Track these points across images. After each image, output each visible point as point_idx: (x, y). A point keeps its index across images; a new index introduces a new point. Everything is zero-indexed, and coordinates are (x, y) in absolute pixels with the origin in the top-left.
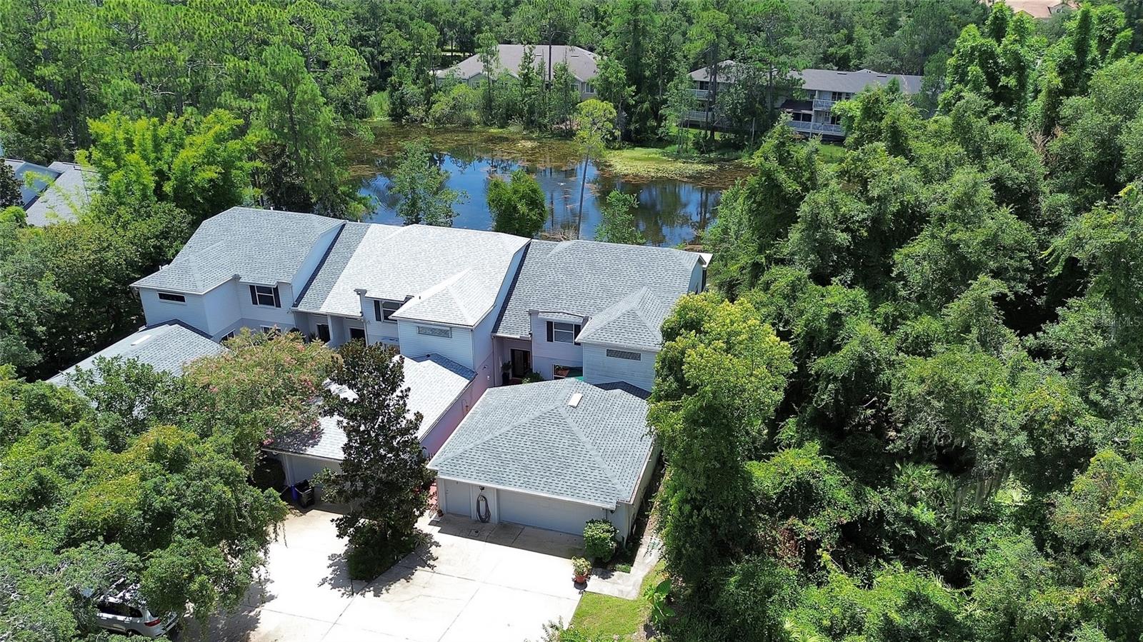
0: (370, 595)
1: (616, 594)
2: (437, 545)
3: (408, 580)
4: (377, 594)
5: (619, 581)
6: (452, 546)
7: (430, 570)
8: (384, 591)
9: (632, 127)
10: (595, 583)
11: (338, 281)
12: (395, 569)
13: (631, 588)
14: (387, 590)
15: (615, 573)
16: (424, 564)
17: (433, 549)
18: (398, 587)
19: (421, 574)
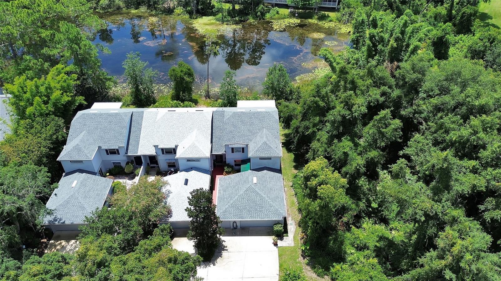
0: (212, 265)
1: (288, 245)
2: (225, 242)
3: (221, 256)
4: (214, 265)
5: (287, 240)
6: (229, 240)
7: (226, 251)
8: (216, 263)
9: (200, 7)
10: (280, 243)
11: (141, 139)
12: (216, 254)
13: (291, 242)
14: (216, 262)
15: (284, 238)
16: (224, 250)
17: (224, 243)
18: (219, 260)
19: (224, 253)
